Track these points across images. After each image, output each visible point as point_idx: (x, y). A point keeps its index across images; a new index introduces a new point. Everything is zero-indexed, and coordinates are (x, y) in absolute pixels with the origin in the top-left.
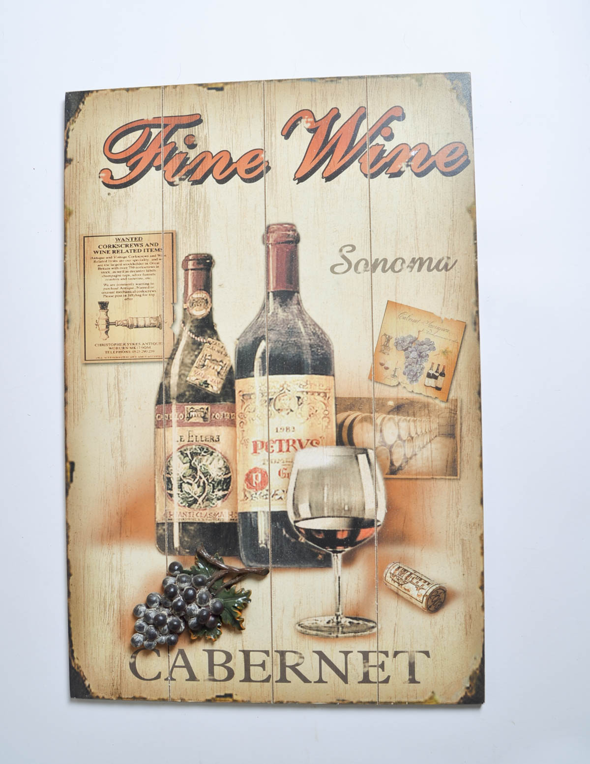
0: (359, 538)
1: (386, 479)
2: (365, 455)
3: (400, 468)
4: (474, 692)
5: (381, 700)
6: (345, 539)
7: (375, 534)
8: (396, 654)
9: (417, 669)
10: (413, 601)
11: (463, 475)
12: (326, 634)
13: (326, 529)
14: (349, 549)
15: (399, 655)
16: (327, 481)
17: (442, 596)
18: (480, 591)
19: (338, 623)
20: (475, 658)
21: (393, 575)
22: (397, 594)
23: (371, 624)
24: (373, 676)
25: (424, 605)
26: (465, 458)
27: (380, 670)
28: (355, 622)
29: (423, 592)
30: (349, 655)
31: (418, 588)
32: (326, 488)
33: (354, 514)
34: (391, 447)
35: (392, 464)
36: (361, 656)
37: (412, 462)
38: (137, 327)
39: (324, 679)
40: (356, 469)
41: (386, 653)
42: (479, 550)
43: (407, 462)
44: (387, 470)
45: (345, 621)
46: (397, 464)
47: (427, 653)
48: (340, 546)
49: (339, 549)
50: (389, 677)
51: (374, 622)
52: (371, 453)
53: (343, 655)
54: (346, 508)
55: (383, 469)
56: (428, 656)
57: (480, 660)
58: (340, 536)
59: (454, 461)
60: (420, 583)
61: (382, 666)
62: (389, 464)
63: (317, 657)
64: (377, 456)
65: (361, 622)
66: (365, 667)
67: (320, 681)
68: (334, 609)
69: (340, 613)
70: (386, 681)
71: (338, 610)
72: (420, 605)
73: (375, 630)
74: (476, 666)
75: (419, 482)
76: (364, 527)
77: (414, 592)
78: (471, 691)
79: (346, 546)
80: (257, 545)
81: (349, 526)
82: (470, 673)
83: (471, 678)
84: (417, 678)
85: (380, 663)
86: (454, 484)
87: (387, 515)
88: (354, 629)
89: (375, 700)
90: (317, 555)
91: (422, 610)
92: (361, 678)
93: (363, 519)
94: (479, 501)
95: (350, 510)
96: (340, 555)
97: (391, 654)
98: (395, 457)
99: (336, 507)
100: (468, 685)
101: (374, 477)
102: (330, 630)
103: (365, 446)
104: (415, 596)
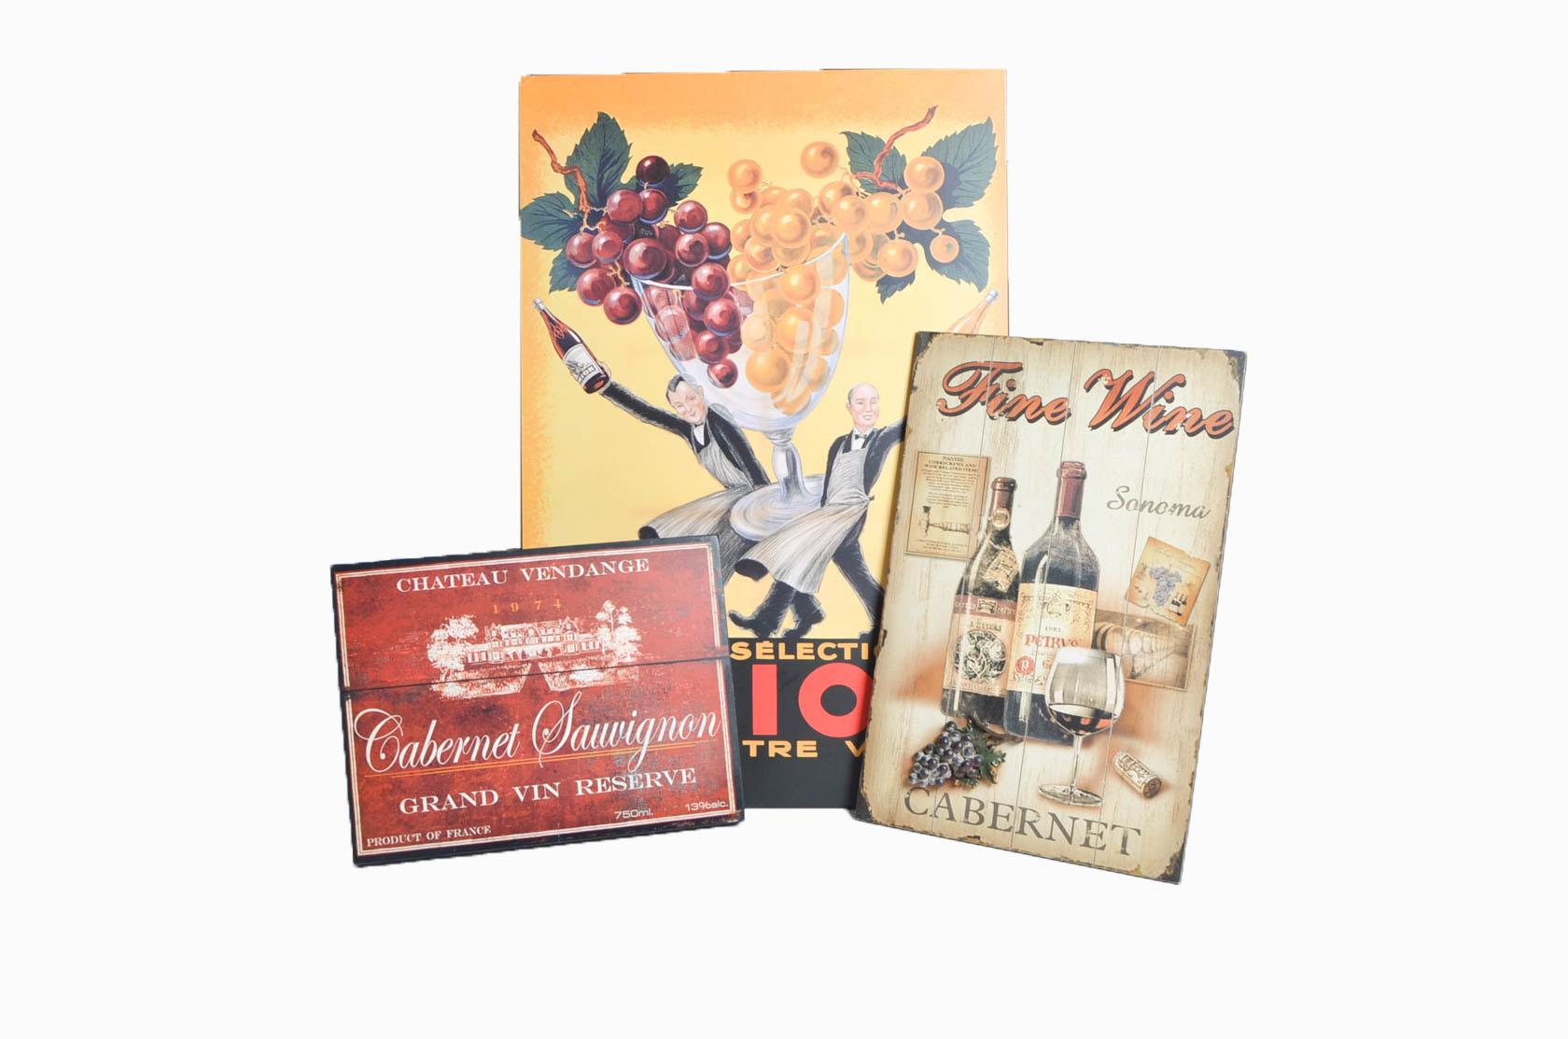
0: (1098, 727)
1: (1126, 682)
2: (1112, 660)
3: (1139, 674)
4: (1172, 871)
5: (1096, 864)
6: (1088, 725)
7: (1111, 726)
8: (1114, 827)
9: (1128, 844)
10: (1135, 786)
11: (1189, 689)
12: (1060, 800)
13: (1073, 714)
14: (1089, 734)
15: (1117, 828)
16: (1080, 675)
17: (1158, 786)
18: (1189, 788)
19: (1071, 793)
20: (1177, 844)
21: (1121, 761)
22: (1122, 778)
23: (1097, 799)
24: (1092, 843)
25: (1142, 791)
26: (1192, 675)
27: (1099, 838)
28: (1085, 794)
29: (1143, 780)
30: (1076, 821)
31: (1139, 776)
32: (1078, 681)
33: (1097, 706)
34: (1134, 656)
35: (1133, 670)
36: (1085, 824)
37: (1150, 671)
38: (950, 530)
39: (1053, 837)
40: (1104, 670)
41: (1106, 825)
42: (1193, 754)
43: (1145, 671)
44: (1128, 675)
45: (1077, 792)
46: (1137, 671)
47: (1138, 831)
48: (1082, 729)
49: (1081, 732)
50: (1105, 846)
51: (1099, 797)
52: (1118, 658)
53: (1071, 821)
54: (1092, 700)
55: (1125, 674)
56: (1139, 834)
57: (1180, 845)
58: (1083, 722)
59: (1184, 676)
60: (1142, 772)
61: (1101, 835)
62: (1130, 669)
63: (1051, 818)
64: (1122, 662)
65: (1089, 795)
66: (1087, 833)
67: (1050, 838)
68: (1070, 781)
69: (1074, 785)
70: (1103, 848)
71: (1073, 782)
72: (1139, 790)
73: (1100, 804)
74: (1177, 850)
75: (1152, 689)
76: (1103, 718)
77: (1135, 779)
78: (1170, 871)
79: (1087, 731)
80: (1018, 718)
81: (1092, 715)
82: (1171, 855)
83: (1171, 860)
84: (1128, 850)
85: (1100, 832)
86: (1181, 694)
87: (1123, 711)
88: (1084, 800)
89: (1092, 863)
90: (1063, 734)
91: (1140, 794)
92: (1083, 842)
93: (1103, 711)
94: (1199, 713)
95: (1094, 702)
96: (1081, 738)
97: (1109, 826)
98: (1136, 665)
99: (1084, 698)
100: (1168, 865)
101: (1117, 678)
102: (1065, 797)
103: (1114, 652)
104: (1136, 782)
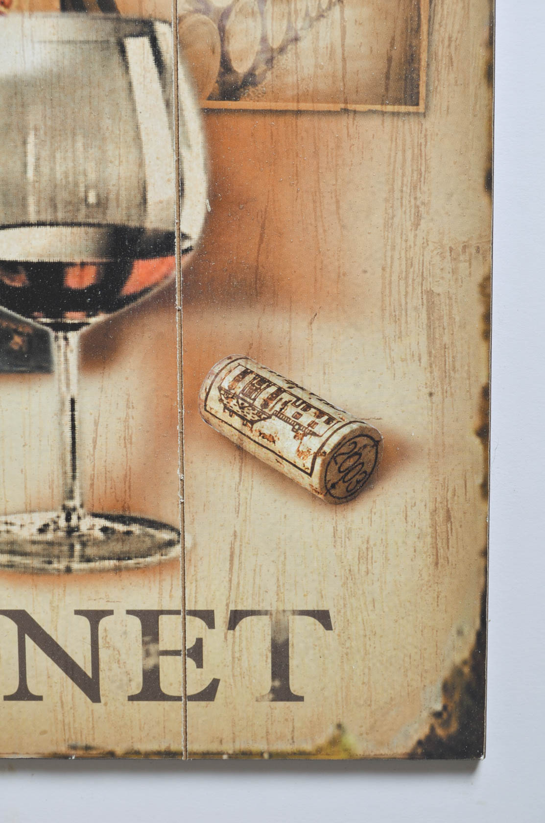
0: (130, 288)
1: (207, 113)
2: (145, 41)
3: (250, 80)
4: (454, 727)
5: (194, 747)
6: (91, 289)
7: (176, 274)
8: (236, 618)
9: (294, 662)
10: (286, 468)
11: (435, 101)
12: (36, 563)
13: (34, 260)
14: (100, 318)
15: (246, 622)
16: (35, 116)
17: (369, 455)
18: (477, 441)
19: (70, 531)
20: (460, 633)
21: (228, 394)
22: (239, 448)
23: (165, 536)
24: (169, 682)
25: (315, 480)
26: (441, 51)
27: (190, 662)
28: (120, 527)
29: (313, 444)
30: (104, 623)
31: (300, 432)
32: (31, 139)
33: (116, 216)
34: (225, 14)
35: (226, 66)
36: (136, 624)
37: (286, 61)
39: (33, 687)
40: (121, 83)
41: (208, 617)
42: (477, 325)
43: (270, 61)
44: (212, 86)
45: (92, 527)
46: (241, 68)
47: (323, 617)
48: (76, 309)
49: (72, 317)
50: (215, 683)
51: (173, 529)
52: (165, 34)
53: (84, 623)
54: (92, 199)
55: (198, 85)
56: (328, 626)
57: (471, 638)
58: (73, 281)
59: (411, 59)
60: (306, 419)
61: (196, 653)
62: (215, 66)
63: (11, 627)
64: (181, 43)
65: (135, 528)
66: (147, 654)
67: (23, 694)
68: (59, 492)
69: (76, 502)
70: (209, 694)
71: (70, 495)
72: (305, 480)
73: (176, 551)
74: (462, 652)
75: (304, 122)
76: (145, 255)
77: (287, 444)
78: (446, 724)
79: (92, 311)
81: (100, 253)
82: (445, 672)
83: (447, 688)
84: (295, 687)
85: (190, 644)
86: (408, 128)
87: (211, 220)
88: (117, 547)
89: (177, 745)
90: (6, 335)
91: (312, 495)
92: (136, 687)
93: (140, 231)
94: (481, 181)
95: (102, 204)
96: (74, 337)
97: (221, 619)
98: (234, 47)
99: (63, 195)
100: (438, 707)
101: (172, 106)
102: (49, 552)
103: (148, 10)
104: (291, 455)
